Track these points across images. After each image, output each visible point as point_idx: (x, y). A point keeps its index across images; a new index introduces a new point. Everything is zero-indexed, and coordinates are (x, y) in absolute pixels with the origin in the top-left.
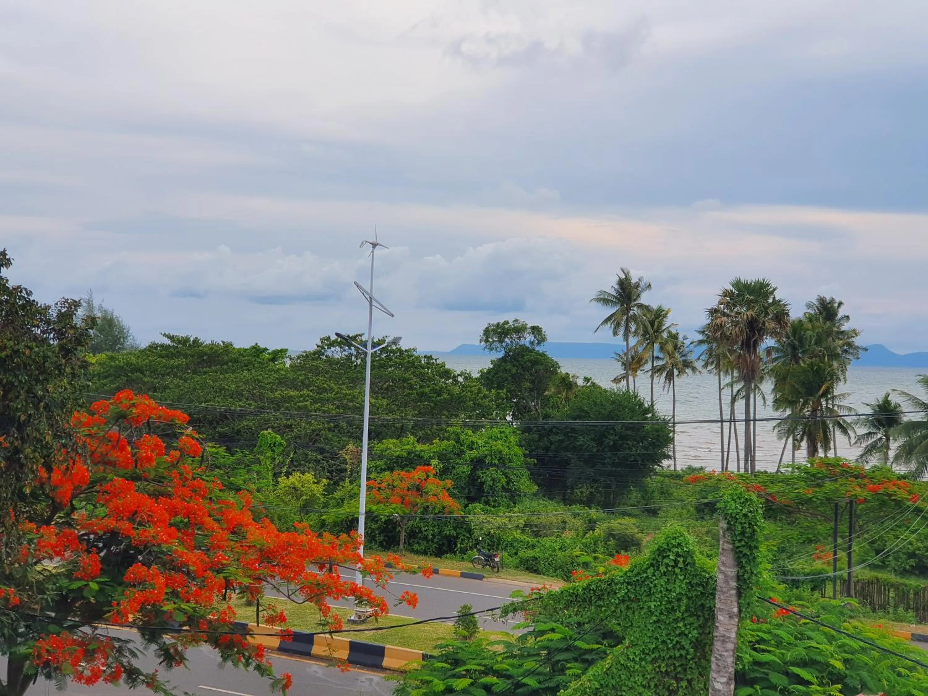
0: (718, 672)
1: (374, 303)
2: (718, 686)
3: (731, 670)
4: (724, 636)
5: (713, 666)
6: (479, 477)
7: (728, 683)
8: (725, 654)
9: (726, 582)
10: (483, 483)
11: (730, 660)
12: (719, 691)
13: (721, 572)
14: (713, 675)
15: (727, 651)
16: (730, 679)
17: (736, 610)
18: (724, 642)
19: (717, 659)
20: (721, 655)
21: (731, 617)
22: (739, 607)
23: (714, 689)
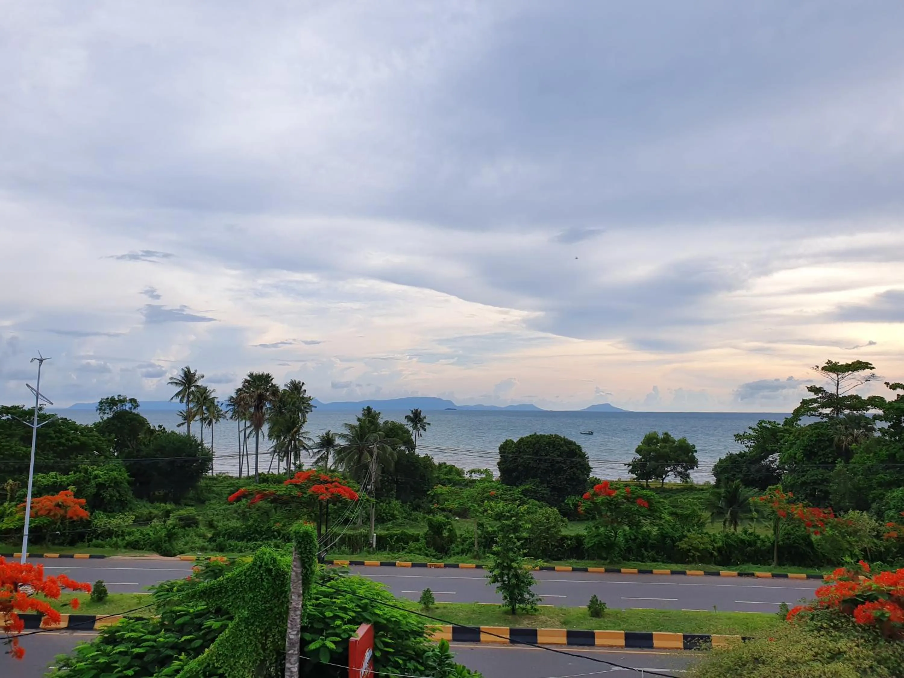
0: (292, 629)
1: (39, 396)
2: (292, 637)
3: (299, 626)
4: (295, 607)
5: (289, 625)
6: (101, 494)
7: (297, 634)
8: (296, 618)
9: (297, 576)
10: (104, 498)
11: (298, 621)
12: (292, 639)
13: (294, 571)
14: (289, 630)
15: (297, 616)
16: (298, 632)
17: (301, 592)
18: (295, 611)
19: (291, 621)
20: (293, 619)
21: (299, 596)
22: (303, 590)
23: (290, 639)
